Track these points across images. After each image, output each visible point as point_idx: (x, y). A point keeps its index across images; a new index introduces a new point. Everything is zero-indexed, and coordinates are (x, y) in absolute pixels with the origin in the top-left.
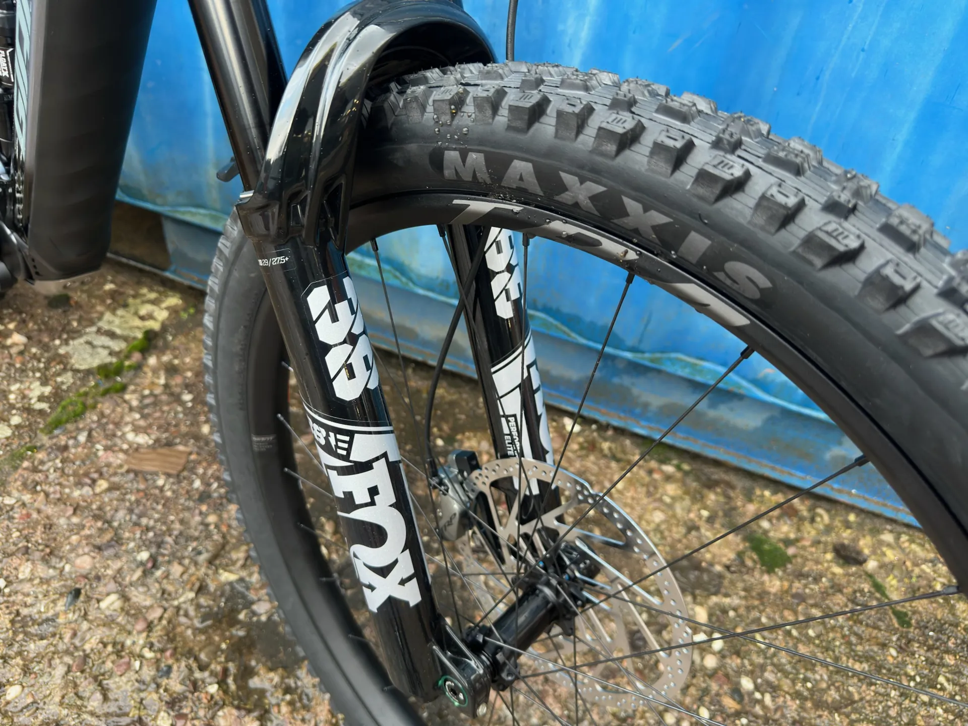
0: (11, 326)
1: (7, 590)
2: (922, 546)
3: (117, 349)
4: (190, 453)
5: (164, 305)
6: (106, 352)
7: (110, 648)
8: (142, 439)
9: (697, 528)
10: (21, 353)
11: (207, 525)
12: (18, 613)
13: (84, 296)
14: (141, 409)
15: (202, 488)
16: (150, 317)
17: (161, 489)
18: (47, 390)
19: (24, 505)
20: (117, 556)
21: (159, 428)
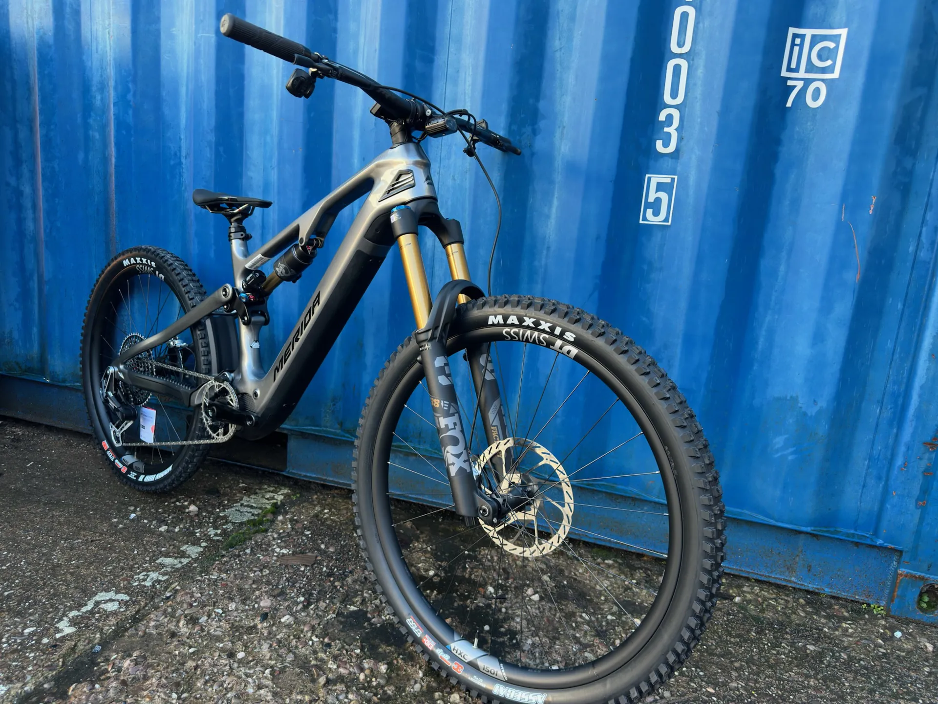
0: (186, 503)
1: (223, 615)
2: (768, 592)
3: (256, 513)
4: (316, 557)
5: (280, 493)
6: (250, 514)
7: (292, 637)
8: (285, 551)
9: (631, 589)
10: (197, 515)
11: (336, 587)
12: (233, 624)
13: (228, 490)
14: (280, 538)
15: (328, 571)
16: (273, 498)
17: (303, 572)
18: (219, 532)
19: (222, 579)
20: (285, 600)
21: (294, 546)
